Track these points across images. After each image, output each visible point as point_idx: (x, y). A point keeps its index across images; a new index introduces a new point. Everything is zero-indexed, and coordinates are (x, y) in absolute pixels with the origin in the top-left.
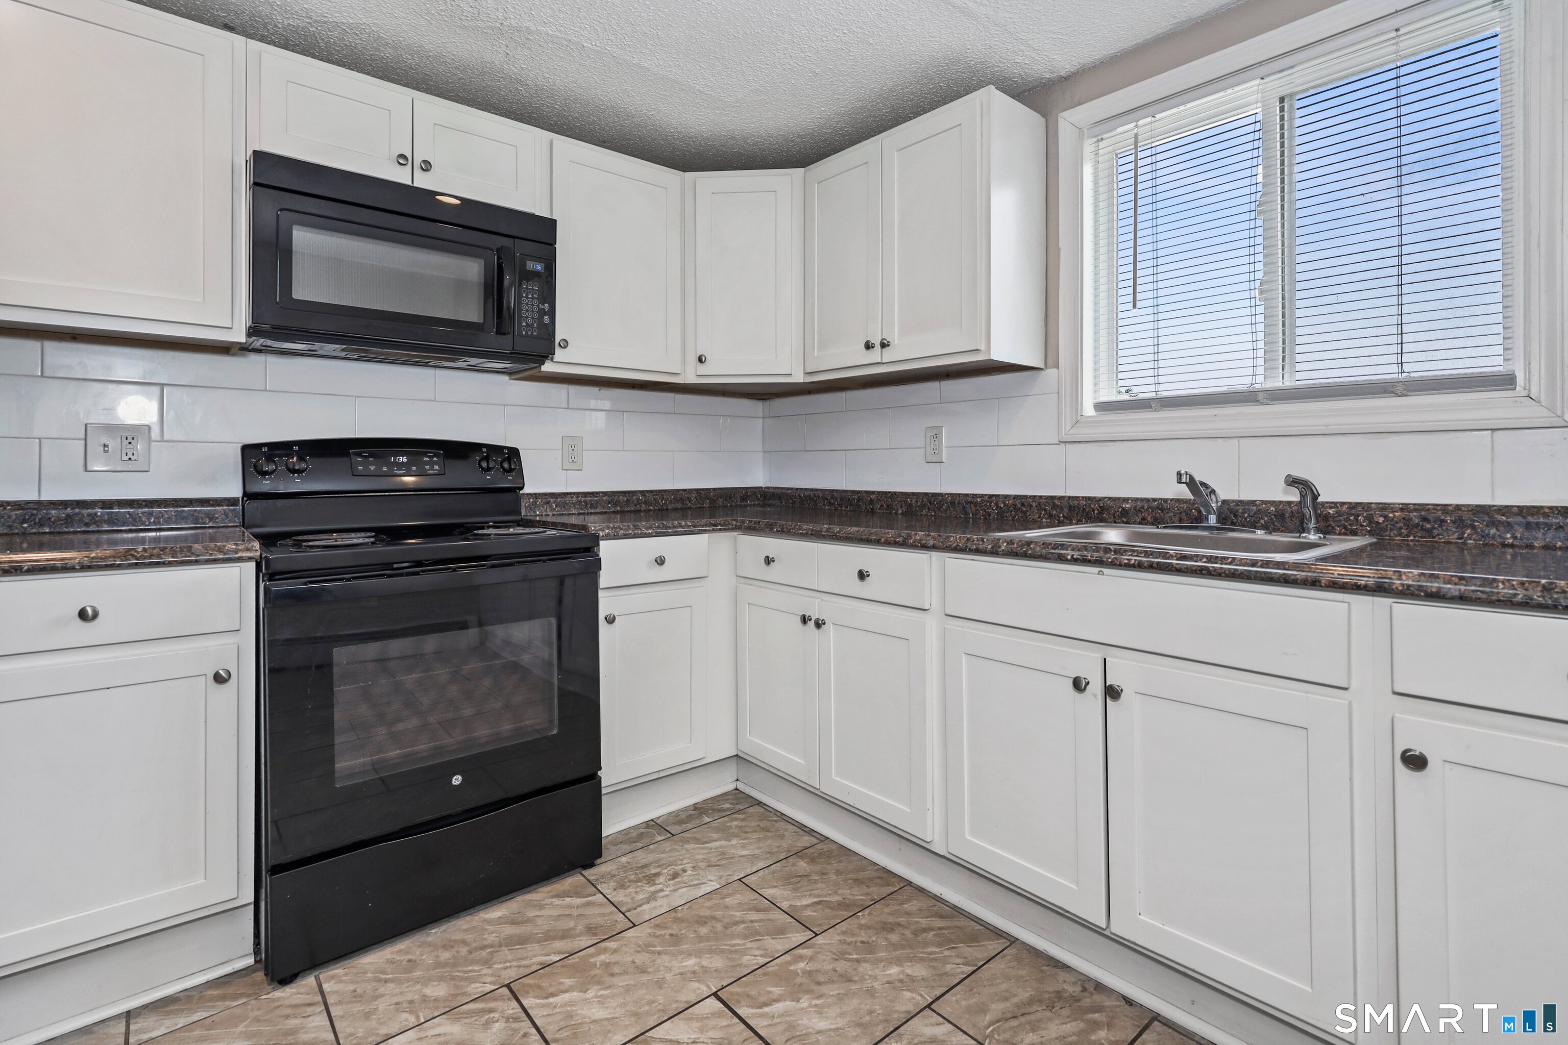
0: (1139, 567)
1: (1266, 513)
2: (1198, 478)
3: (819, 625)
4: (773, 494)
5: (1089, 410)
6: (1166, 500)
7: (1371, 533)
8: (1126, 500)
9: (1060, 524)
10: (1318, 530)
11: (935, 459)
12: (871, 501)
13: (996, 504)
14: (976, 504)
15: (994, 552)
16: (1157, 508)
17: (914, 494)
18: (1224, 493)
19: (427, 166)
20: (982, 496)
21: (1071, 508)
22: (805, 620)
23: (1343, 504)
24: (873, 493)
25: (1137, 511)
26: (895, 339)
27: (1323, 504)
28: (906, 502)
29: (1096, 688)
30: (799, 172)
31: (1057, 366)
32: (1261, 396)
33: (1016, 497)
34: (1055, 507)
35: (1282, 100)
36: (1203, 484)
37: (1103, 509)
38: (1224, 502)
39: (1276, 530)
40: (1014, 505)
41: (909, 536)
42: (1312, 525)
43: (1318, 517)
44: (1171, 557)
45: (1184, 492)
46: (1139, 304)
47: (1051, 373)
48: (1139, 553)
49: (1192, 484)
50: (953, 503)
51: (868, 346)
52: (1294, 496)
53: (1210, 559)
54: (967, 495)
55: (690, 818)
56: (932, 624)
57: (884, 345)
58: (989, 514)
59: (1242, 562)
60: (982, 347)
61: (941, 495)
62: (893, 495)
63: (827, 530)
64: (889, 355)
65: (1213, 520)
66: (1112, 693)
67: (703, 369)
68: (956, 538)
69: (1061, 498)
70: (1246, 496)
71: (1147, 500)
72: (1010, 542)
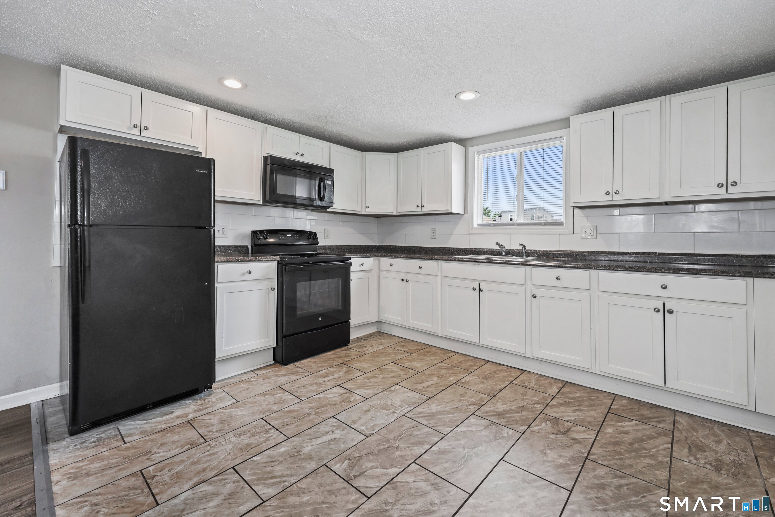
0: (487, 262)
1: (516, 252)
2: (501, 244)
3: (407, 281)
4: (381, 247)
5: (476, 226)
6: (494, 249)
7: (537, 257)
8: (484, 249)
9: (468, 255)
10: (526, 256)
11: (433, 237)
12: (414, 249)
13: (451, 250)
14: (445, 250)
15: (455, 260)
16: (492, 251)
17: (427, 247)
18: (507, 248)
19: (302, 155)
20: (447, 248)
21: (471, 251)
22: (403, 280)
23: (532, 250)
24: (415, 247)
25: (487, 252)
26: (425, 205)
27: (528, 250)
28: (425, 250)
29: (478, 289)
30: (396, 154)
31: (468, 214)
32: (515, 224)
33: (456, 248)
34: (467, 251)
35: (521, 152)
36: (502, 245)
37: (479, 251)
38: (507, 250)
39: (518, 256)
40: (456, 250)
41: (433, 257)
42: (524, 254)
43: (526, 253)
44: (493, 260)
45: (497, 247)
46: (488, 199)
47: (466, 215)
48: (487, 260)
49: (499, 245)
50: (439, 250)
51: (418, 206)
52: (521, 248)
53: (501, 261)
54: (443, 248)
55: (368, 337)
56: (439, 278)
57: (422, 206)
58: (449, 253)
59: (507, 261)
60: (449, 209)
61: (435, 247)
62: (421, 248)
63: (410, 256)
64: (423, 209)
65: (504, 254)
66: (480, 290)
67: (367, 210)
68: (445, 257)
69: (468, 249)
70: (512, 248)
71: (490, 249)
72: (458, 258)
